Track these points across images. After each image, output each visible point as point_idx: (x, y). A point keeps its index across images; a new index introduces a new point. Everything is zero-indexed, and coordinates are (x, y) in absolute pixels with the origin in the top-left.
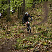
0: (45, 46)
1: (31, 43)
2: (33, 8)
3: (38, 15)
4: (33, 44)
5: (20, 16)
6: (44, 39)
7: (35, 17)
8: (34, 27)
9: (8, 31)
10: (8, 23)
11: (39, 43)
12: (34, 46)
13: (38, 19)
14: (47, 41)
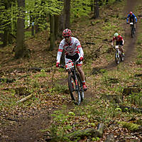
0: (134, 131)
1: (93, 124)
2: (94, 18)
3: (106, 40)
4: (98, 126)
5: (56, 43)
6: (129, 111)
7: (98, 45)
8: (96, 74)
9: (23, 86)
10: (19, 63)
11: (117, 124)
12: (101, 132)
13: (109, 51)
14: (138, 119)
